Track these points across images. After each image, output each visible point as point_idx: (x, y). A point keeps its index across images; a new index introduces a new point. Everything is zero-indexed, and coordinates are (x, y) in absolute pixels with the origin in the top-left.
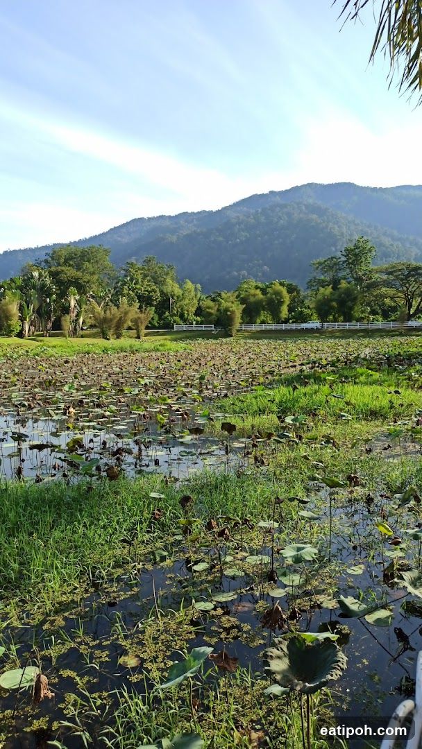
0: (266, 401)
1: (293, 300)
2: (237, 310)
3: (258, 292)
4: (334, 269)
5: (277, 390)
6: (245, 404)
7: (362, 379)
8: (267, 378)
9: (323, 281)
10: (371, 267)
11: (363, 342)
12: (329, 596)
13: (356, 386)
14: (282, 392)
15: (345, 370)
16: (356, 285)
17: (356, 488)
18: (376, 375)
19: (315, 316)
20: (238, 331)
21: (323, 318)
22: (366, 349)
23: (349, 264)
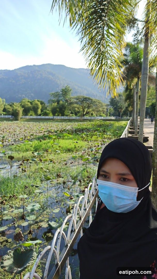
0: (29, 146)
1: (42, 107)
2: (21, 110)
3: (29, 103)
4: (58, 96)
5: (33, 142)
6: (21, 147)
7: (66, 137)
8: (31, 137)
9: (54, 101)
10: (71, 96)
11: (68, 124)
12: (45, 222)
13: (63, 140)
14: (35, 143)
15: (60, 134)
16: (66, 103)
17: (60, 178)
18: (71, 136)
19: (51, 114)
20: (21, 118)
21: (54, 114)
22: (69, 126)
23: (63, 95)
